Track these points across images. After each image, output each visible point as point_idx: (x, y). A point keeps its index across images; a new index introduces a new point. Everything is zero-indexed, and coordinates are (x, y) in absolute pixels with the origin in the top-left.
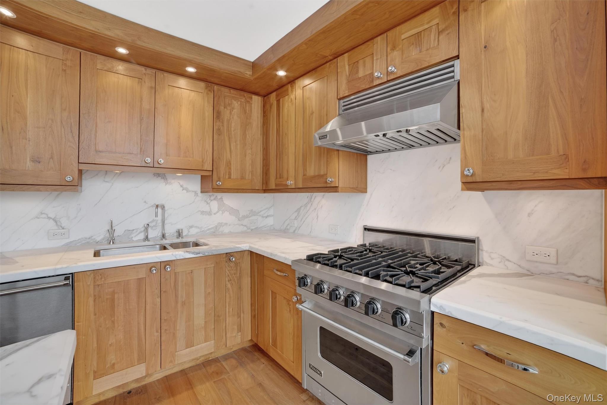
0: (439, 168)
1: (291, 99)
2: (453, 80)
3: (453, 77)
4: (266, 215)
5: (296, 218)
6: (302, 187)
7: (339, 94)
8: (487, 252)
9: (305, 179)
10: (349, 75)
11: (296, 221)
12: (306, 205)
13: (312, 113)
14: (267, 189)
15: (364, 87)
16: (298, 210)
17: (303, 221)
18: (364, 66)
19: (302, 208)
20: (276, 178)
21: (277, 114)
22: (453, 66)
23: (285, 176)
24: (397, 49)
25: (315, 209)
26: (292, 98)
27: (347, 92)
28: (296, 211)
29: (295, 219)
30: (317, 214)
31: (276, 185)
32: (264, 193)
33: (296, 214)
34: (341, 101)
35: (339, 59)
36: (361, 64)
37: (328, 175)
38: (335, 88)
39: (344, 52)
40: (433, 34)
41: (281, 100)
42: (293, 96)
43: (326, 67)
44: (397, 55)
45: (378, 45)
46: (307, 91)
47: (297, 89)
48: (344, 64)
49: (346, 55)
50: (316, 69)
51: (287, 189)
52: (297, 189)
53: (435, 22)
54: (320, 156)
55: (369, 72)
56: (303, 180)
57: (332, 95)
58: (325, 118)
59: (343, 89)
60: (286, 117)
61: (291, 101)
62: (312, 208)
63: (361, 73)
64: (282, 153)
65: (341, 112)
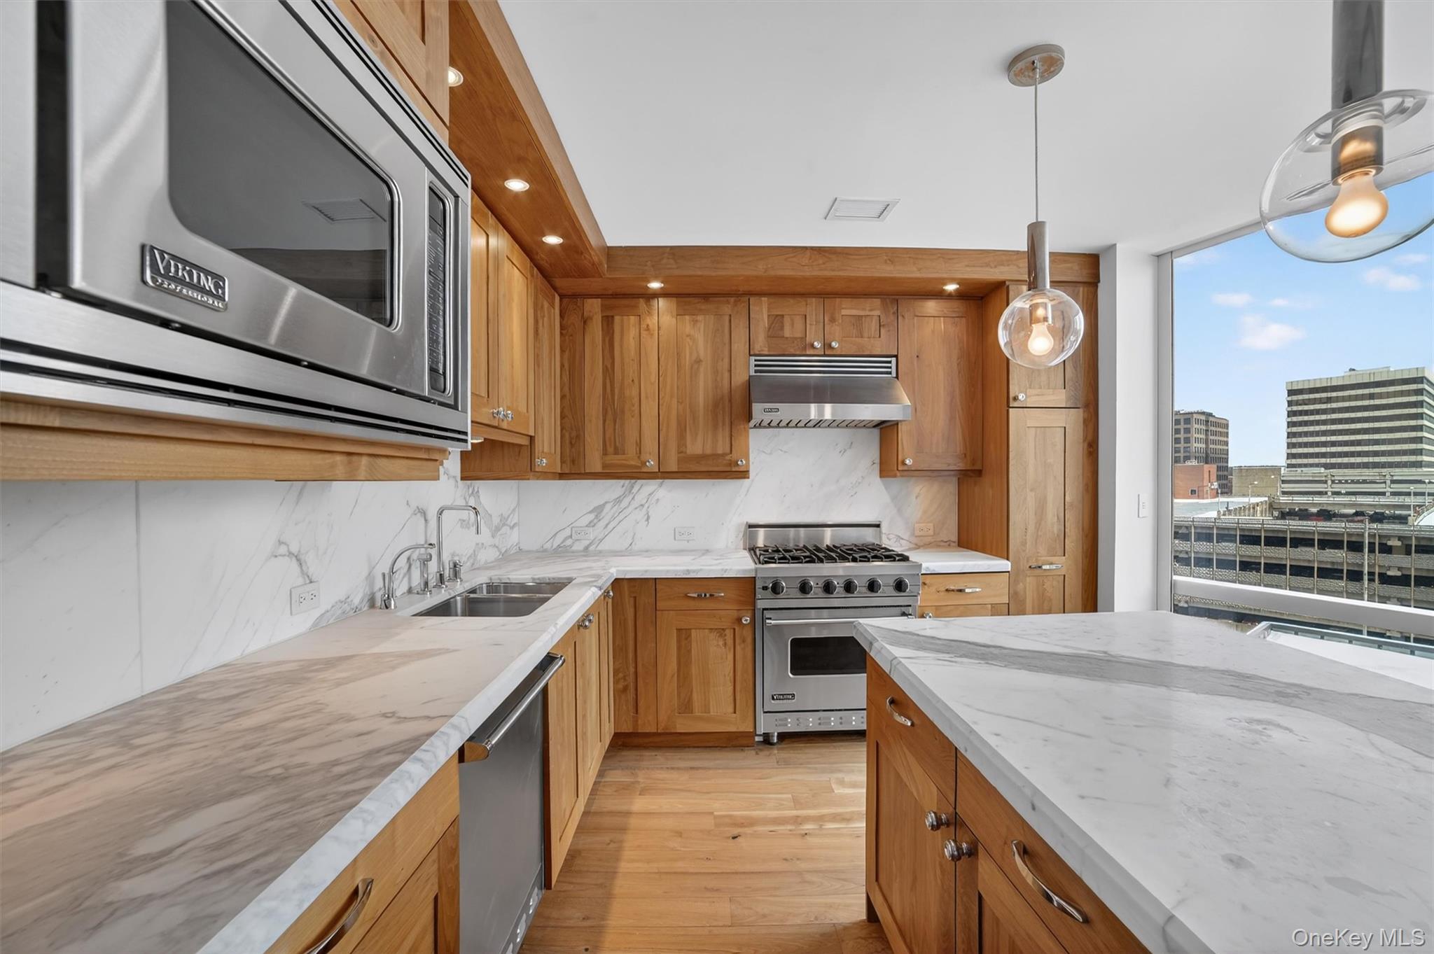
0: (840, 452)
1: (648, 325)
2: (890, 376)
3: (890, 373)
4: (512, 525)
5: (591, 524)
6: (676, 470)
7: (753, 349)
8: (885, 534)
9: (684, 458)
10: (769, 328)
11: (591, 529)
12: (618, 500)
13: (698, 361)
14: (573, 472)
15: (792, 351)
16: (598, 510)
17: (610, 527)
18: (792, 325)
19: (608, 506)
20: (605, 453)
21: (604, 341)
22: (890, 362)
23: (631, 450)
24: (837, 323)
25: (642, 505)
26: (650, 323)
27: (767, 349)
28: (591, 512)
29: (587, 526)
30: (648, 513)
31: (605, 466)
32: (560, 479)
33: (592, 516)
34: (753, 358)
35: (752, 300)
36: (787, 320)
37: (734, 456)
38: (745, 338)
39: (760, 294)
40: (874, 324)
41: (617, 319)
42: (652, 321)
43: (728, 302)
44: (836, 330)
45: (812, 308)
46: (687, 325)
47: (663, 314)
48: (762, 311)
49: (764, 299)
50: (706, 296)
51: (636, 473)
52: (662, 474)
53: (877, 313)
54: (715, 427)
55: (799, 335)
56: (679, 461)
57: (740, 346)
58: (726, 375)
59: (760, 343)
60: (633, 353)
61: (648, 328)
62: (635, 504)
63: (787, 332)
64: (623, 412)
65: (752, 373)
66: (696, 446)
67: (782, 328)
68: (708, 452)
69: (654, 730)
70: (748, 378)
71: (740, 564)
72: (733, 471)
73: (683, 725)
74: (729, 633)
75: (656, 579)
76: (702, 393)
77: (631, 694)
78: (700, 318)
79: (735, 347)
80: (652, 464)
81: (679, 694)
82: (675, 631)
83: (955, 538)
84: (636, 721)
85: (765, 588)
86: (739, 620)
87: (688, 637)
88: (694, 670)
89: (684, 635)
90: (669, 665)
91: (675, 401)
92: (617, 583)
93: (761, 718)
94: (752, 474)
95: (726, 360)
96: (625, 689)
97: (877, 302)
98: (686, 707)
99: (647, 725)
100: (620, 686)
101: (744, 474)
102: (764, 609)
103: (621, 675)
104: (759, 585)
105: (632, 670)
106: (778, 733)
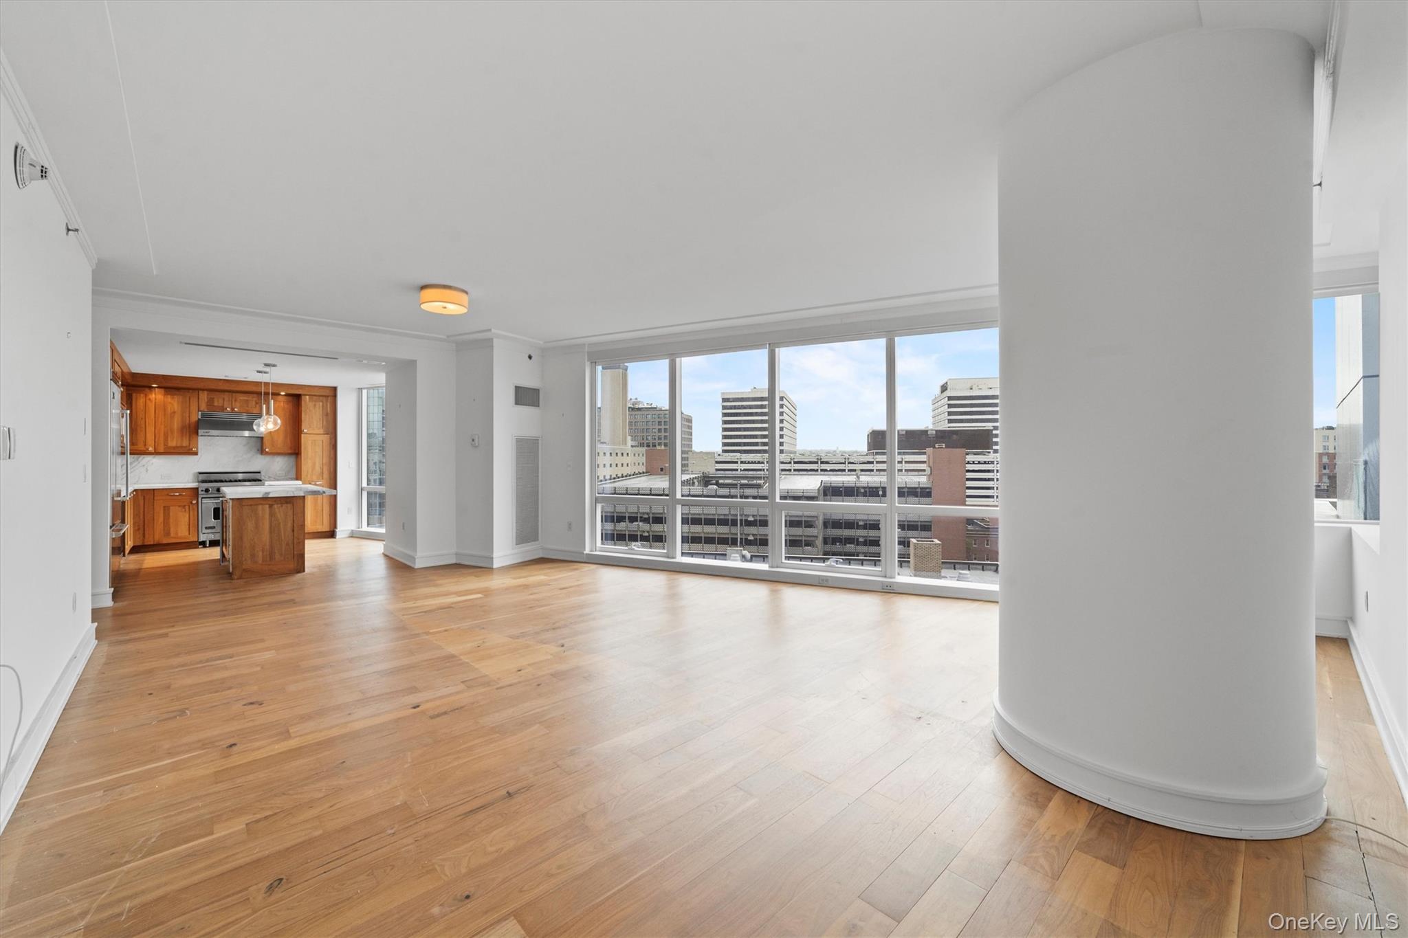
0: (245, 447)
6: (163, 451)
7: (200, 409)
8: (263, 475)
9: (167, 447)
10: (207, 401)
13: (174, 412)
15: (217, 410)
18: (218, 401)
23: (141, 444)
24: (237, 402)
27: (206, 409)
30: (147, 469)
31: (130, 450)
34: (200, 413)
35: (200, 392)
36: (216, 400)
37: (191, 447)
38: (196, 404)
39: (203, 390)
40: (254, 403)
41: (134, 395)
42: (152, 396)
43: (188, 392)
44: (238, 404)
45: (226, 396)
46: (169, 399)
47: (157, 396)
48: (204, 396)
49: (206, 392)
50: (178, 389)
51: (145, 453)
52: (156, 453)
53: (254, 399)
54: (182, 436)
55: (221, 405)
56: (165, 449)
57: (194, 407)
58: (188, 418)
59: (203, 406)
60: (142, 408)
61: (150, 399)
62: (140, 465)
63: (216, 404)
64: (136, 430)
65: (200, 417)
66: (173, 443)
67: (213, 402)
68: (179, 445)
69: (152, 543)
70: (197, 419)
71: (194, 485)
72: (190, 451)
73: (165, 541)
74: (187, 507)
75: (154, 490)
76: (176, 424)
77: (141, 532)
78: (175, 396)
79: (192, 408)
80: (151, 449)
81: (164, 530)
82: (162, 509)
83: (295, 477)
84: (143, 540)
85: (202, 491)
86: (191, 503)
87: (169, 509)
88: (171, 520)
89: (166, 509)
90: (160, 519)
91: (163, 426)
92: (135, 490)
93: (201, 535)
94: (199, 454)
95: (188, 413)
96: (139, 529)
97: (255, 395)
98: (168, 534)
99: (149, 541)
100: (137, 528)
101: (196, 454)
102: (202, 498)
103: (137, 524)
104: (200, 490)
105: (142, 522)
106: (210, 541)
